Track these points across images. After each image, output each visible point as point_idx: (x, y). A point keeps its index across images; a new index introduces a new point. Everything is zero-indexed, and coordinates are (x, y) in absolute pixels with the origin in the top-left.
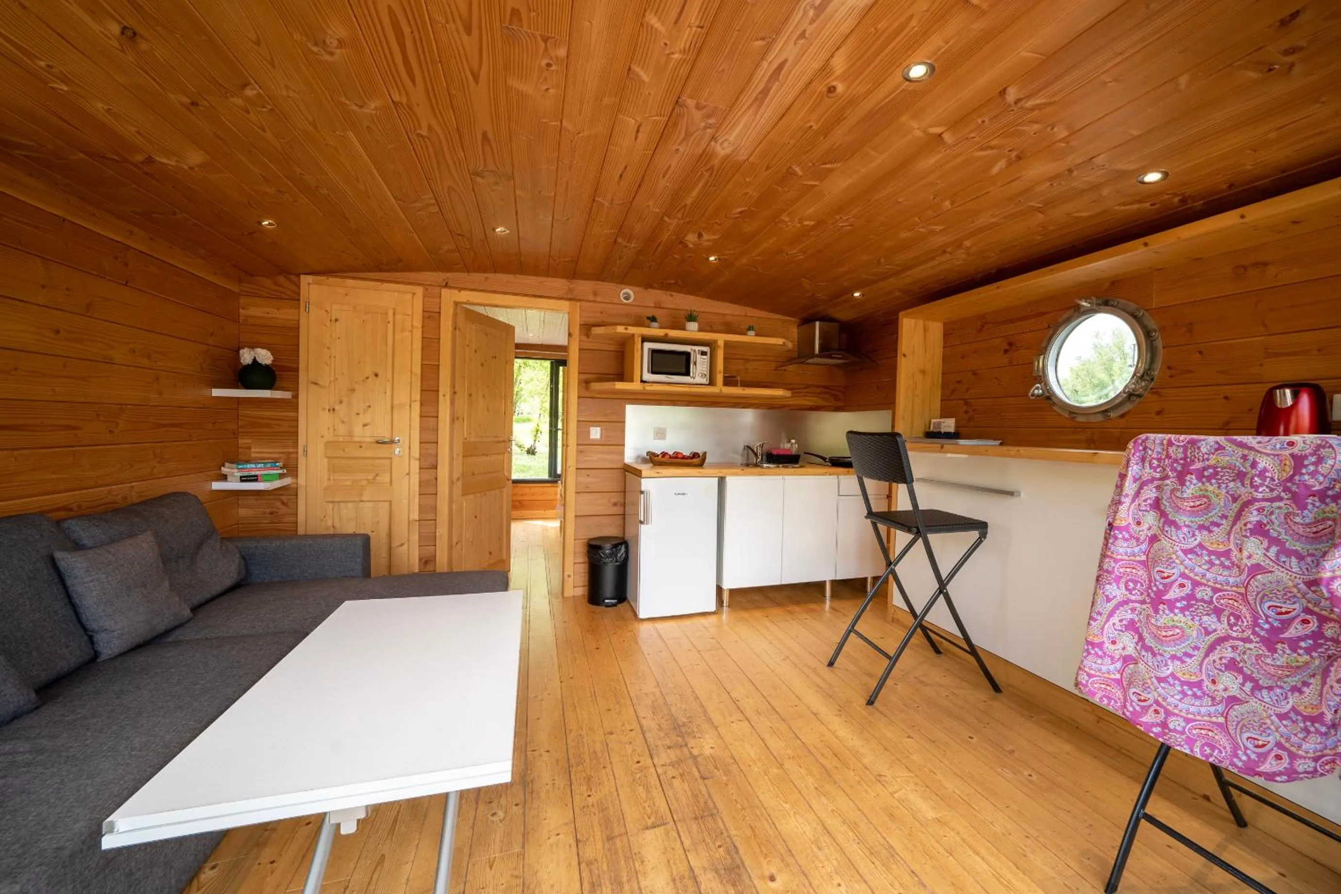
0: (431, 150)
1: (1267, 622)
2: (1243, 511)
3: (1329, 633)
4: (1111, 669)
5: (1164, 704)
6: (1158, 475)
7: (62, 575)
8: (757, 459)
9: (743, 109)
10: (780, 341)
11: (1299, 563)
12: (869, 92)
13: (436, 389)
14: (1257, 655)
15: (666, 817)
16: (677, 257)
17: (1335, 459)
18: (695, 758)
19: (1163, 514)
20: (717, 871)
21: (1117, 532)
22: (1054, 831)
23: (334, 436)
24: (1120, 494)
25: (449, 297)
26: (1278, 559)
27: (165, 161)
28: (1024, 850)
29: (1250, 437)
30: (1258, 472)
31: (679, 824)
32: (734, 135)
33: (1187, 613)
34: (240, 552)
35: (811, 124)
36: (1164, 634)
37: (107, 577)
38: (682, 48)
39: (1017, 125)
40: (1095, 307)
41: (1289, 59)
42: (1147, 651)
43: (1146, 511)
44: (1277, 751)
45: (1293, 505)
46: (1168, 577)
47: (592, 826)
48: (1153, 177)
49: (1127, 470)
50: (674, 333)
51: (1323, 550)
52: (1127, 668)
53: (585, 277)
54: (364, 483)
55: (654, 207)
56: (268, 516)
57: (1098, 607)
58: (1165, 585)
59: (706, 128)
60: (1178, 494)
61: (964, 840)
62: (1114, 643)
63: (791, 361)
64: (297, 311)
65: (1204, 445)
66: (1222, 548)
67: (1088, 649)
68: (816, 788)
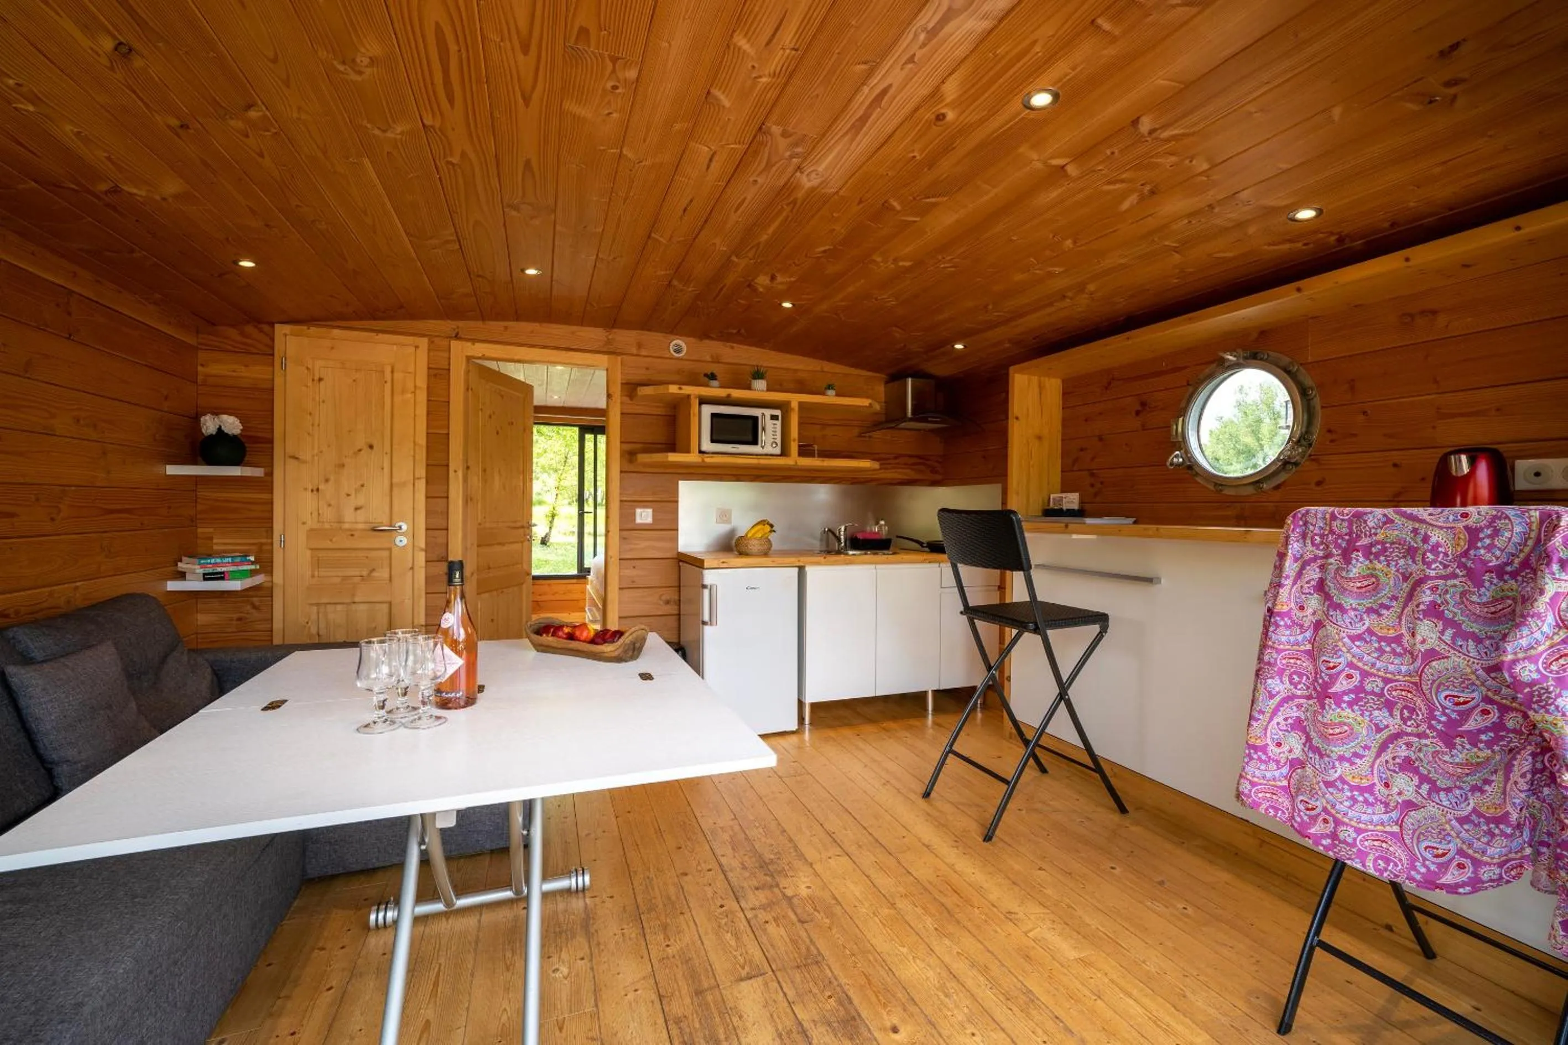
0: (461, 181)
1: (1444, 714)
2: (1416, 590)
3: (1510, 724)
4: (1276, 774)
5: (1333, 811)
6: (1321, 554)
7: (15, 695)
8: (839, 545)
9: (836, 138)
10: (865, 402)
11: (1476, 646)
12: (983, 121)
13: (444, 463)
14: (1434, 752)
15: (763, 966)
16: (742, 302)
17: (1512, 531)
18: (789, 899)
19: (1327, 597)
20: (829, 1024)
21: (1278, 618)
22: (1216, 969)
23: (319, 522)
24: (1280, 576)
25: (459, 350)
26: (1454, 643)
27: (135, 191)
28: (1182, 990)
29: (1421, 509)
30: (1430, 547)
31: (778, 974)
32: (823, 166)
33: (1356, 708)
34: (211, 667)
35: (916, 154)
36: (1331, 731)
37: (67, 697)
38: (772, 71)
39: (1152, 157)
40: (1241, 361)
41: (1453, 90)
42: (1314, 752)
43: (1310, 594)
44: (1459, 859)
45: (1469, 583)
46: (1334, 667)
47: (675, 979)
48: (1306, 214)
49: (1287, 549)
50: (737, 394)
51: (1503, 632)
52: (1294, 774)
53: (629, 326)
54: (357, 580)
55: (721, 246)
56: (234, 622)
57: (1260, 705)
58: (1330, 676)
59: (791, 157)
60: (1344, 574)
61: (1112, 981)
62: (1279, 745)
63: (877, 425)
64: (271, 369)
65: (1371, 519)
66: (1392, 633)
67: (1250, 753)
68: (936, 929)
